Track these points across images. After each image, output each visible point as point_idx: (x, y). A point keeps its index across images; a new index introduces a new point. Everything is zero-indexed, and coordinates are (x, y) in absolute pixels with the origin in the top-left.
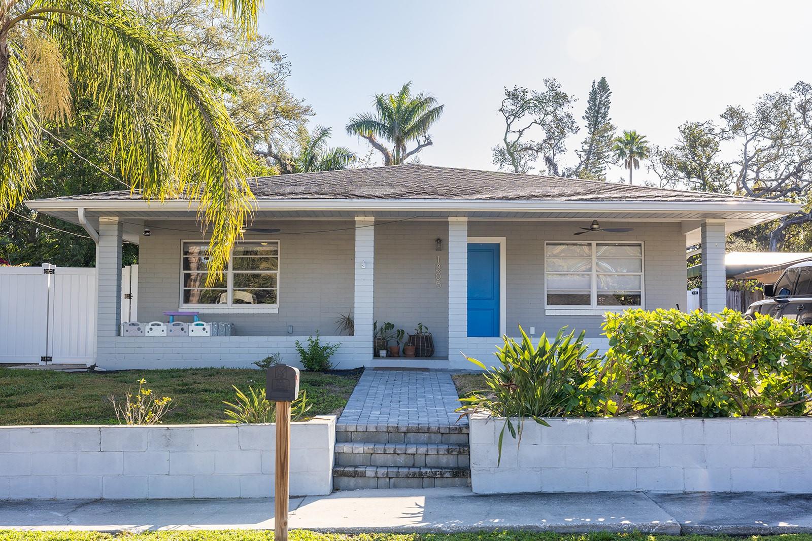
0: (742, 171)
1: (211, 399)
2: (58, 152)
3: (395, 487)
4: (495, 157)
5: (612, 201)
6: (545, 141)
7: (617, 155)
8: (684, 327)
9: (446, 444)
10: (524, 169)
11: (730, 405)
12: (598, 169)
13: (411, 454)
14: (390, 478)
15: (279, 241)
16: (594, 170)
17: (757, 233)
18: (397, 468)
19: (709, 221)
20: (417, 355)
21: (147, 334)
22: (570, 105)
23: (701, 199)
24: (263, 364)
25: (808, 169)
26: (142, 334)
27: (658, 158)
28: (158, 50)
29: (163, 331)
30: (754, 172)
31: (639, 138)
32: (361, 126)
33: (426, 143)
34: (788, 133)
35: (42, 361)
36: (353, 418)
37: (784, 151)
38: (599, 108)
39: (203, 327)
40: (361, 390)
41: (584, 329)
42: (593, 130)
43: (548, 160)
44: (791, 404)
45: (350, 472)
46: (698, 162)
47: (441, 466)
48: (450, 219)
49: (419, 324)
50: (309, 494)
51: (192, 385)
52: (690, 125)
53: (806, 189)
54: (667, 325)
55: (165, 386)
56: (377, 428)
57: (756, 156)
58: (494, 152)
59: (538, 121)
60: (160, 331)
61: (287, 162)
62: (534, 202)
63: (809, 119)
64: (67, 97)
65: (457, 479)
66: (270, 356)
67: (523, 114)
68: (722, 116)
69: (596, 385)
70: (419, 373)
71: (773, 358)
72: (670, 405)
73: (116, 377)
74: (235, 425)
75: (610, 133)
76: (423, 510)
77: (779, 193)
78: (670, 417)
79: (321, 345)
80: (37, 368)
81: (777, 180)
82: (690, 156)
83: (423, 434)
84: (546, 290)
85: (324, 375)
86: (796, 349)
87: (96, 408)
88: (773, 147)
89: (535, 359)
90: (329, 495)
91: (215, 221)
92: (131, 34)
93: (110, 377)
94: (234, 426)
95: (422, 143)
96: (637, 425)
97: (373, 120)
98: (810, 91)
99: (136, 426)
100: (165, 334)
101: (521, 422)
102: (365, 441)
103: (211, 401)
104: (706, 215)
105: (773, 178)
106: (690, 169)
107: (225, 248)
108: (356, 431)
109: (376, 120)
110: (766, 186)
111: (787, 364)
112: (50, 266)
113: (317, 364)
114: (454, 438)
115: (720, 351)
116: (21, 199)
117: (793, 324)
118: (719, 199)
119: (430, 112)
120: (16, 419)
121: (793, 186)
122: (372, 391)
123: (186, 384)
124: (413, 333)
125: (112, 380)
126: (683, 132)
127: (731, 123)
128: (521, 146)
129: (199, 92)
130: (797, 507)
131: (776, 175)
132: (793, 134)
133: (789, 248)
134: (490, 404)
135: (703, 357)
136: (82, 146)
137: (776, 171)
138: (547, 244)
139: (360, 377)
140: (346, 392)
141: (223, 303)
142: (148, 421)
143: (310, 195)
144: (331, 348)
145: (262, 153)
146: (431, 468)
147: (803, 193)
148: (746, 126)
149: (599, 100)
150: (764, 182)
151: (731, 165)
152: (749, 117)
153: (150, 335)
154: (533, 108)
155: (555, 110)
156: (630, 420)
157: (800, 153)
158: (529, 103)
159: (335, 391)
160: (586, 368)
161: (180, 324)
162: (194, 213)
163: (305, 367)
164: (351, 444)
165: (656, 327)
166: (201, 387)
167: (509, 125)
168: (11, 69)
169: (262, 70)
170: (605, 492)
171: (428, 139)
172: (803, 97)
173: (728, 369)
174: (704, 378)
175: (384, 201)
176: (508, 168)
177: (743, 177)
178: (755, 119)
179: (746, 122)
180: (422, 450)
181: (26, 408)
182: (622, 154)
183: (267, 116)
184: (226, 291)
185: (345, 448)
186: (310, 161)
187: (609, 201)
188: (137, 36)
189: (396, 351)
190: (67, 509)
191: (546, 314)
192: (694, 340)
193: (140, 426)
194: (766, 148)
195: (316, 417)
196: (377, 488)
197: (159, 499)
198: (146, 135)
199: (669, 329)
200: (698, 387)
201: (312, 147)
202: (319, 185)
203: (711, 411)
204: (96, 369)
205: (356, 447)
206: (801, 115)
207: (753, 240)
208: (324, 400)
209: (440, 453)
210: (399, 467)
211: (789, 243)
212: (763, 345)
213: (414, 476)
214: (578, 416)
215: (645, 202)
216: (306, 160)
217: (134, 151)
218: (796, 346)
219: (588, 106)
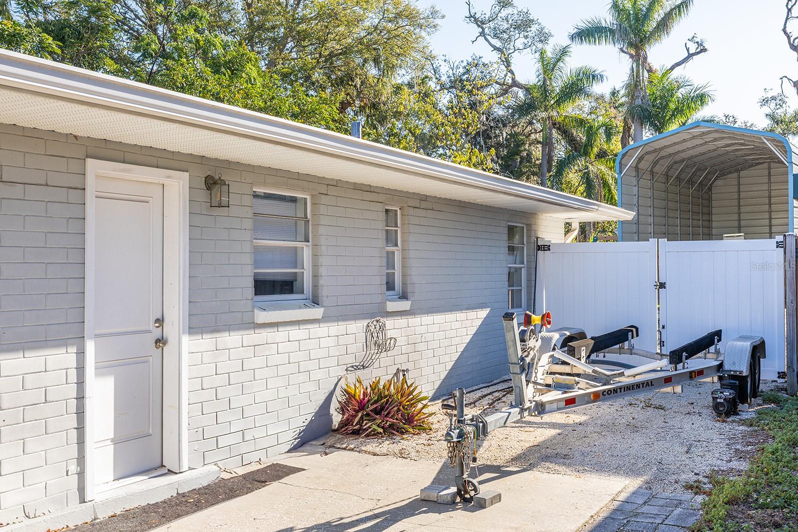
33: (699, 50)
95: (692, 51)
97: (604, 26)
167: (789, 10)
171: (701, 45)
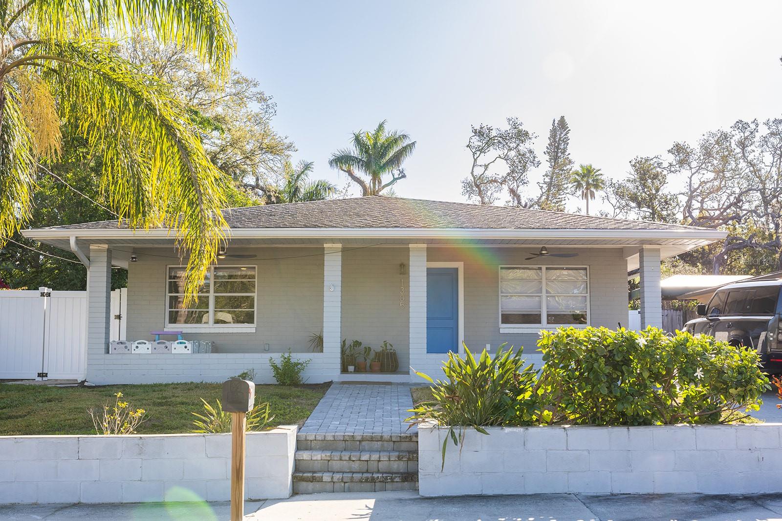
0: (688, 201)
1: (186, 411)
2: (58, 185)
3: (350, 490)
4: (464, 189)
5: (557, 229)
6: (508, 174)
7: (575, 187)
8: (610, 343)
9: (397, 451)
10: (491, 199)
11: (653, 414)
12: (558, 200)
13: (365, 461)
14: (345, 483)
15: (256, 266)
16: (555, 201)
17: (702, 258)
18: (352, 473)
19: (646, 247)
20: (382, 370)
21: (133, 352)
22: (531, 141)
23: (638, 227)
25: (748, 200)
26: (129, 352)
27: (612, 189)
28: (140, 93)
29: (148, 349)
30: (699, 202)
31: (595, 171)
32: (342, 161)
34: (729, 167)
35: (38, 377)
36: (314, 427)
37: (725, 182)
38: (559, 144)
39: (185, 345)
40: (325, 402)
41: (522, 345)
42: (553, 164)
43: (513, 192)
44: (709, 413)
45: (308, 477)
46: (648, 193)
47: (392, 471)
48: (410, 246)
49: (384, 342)
50: (269, 498)
51: (170, 398)
52: (640, 160)
53: (746, 218)
54: (596, 341)
55: (145, 400)
56: (334, 436)
57: (701, 188)
58: (463, 184)
59: (502, 156)
60: (145, 349)
61: (272, 194)
62: (486, 230)
63: (748, 154)
64: (57, 136)
65: (406, 483)
66: (245, 372)
67: (488, 149)
68: (669, 151)
69: (531, 396)
70: (382, 387)
71: (690, 371)
72: (599, 414)
73: (102, 391)
74: (202, 434)
75: (568, 167)
76: (371, 511)
77: (721, 221)
78: (599, 425)
79: (292, 361)
80: (32, 383)
81: (719, 209)
82: (640, 188)
83: (376, 442)
85: (294, 389)
86: (712, 364)
87: (80, 420)
88: (715, 179)
89: (477, 373)
90: (288, 499)
91: (192, 248)
92: (116, 79)
93: (96, 391)
94: (201, 436)
96: (569, 432)
98: (748, 129)
99: (112, 435)
100: (150, 351)
101: (462, 430)
102: (323, 449)
103: (186, 413)
104: (643, 242)
105: (716, 207)
106: (640, 199)
107: (200, 272)
108: (316, 440)
109: (354, 156)
110: (710, 215)
111: (703, 376)
112: (46, 290)
113: (289, 379)
114: (405, 446)
115: (642, 365)
116: (18, 227)
117: (710, 340)
118: (655, 227)
119: (403, 148)
120: (5, 430)
121: (734, 215)
122: (336, 403)
123: (165, 398)
124: (379, 349)
125: (98, 394)
126: (634, 166)
127: (678, 158)
128: (487, 179)
129: (177, 131)
130: (712, 507)
131: (719, 205)
132: (733, 167)
133: (731, 271)
134: (436, 414)
135: (628, 371)
136: (80, 180)
137: (719, 201)
138: (501, 268)
139: (327, 390)
140: (311, 404)
141: (205, 323)
142: (123, 431)
143: (283, 224)
144: (302, 364)
145: (250, 185)
146: (383, 473)
147: (743, 221)
148: (691, 160)
149: (558, 137)
150: (707, 211)
151: (678, 196)
152: (694, 152)
153: (136, 353)
154: (497, 144)
155: (517, 146)
156: (562, 428)
157: (740, 185)
158: (494, 140)
159: (302, 403)
160: (523, 381)
161: (165, 343)
162: (172, 241)
163: (278, 381)
164: (311, 451)
165: (585, 344)
166: (178, 400)
168: (8, 111)
169: (249, 110)
170: (540, 494)
172: (742, 134)
173: (650, 381)
174: (629, 390)
175: (350, 229)
176: (476, 199)
177: (689, 206)
178: (699, 154)
179: (691, 157)
180: (375, 457)
181: (16, 420)
182: (579, 186)
183: (253, 152)
184: (208, 312)
185: (304, 455)
186: (294, 193)
187: (555, 229)
188: (120, 80)
189: (363, 366)
190: (46, 512)
191: (501, 332)
192: (619, 355)
193: (116, 435)
194: (709, 180)
195: (279, 427)
196: (334, 492)
197: (132, 503)
198: (132, 170)
199: (598, 345)
200: (624, 397)
201: (296, 180)
202: (292, 215)
203: (636, 419)
204: (86, 384)
205: (314, 455)
206: (741, 150)
207: (698, 264)
208: (290, 411)
209: (392, 460)
210: (353, 473)
211: (731, 266)
212: (682, 360)
213: (367, 480)
214: (515, 425)
215: (587, 230)
216: (290, 192)
217: (121, 185)
218: (713, 360)
219: (549, 142)
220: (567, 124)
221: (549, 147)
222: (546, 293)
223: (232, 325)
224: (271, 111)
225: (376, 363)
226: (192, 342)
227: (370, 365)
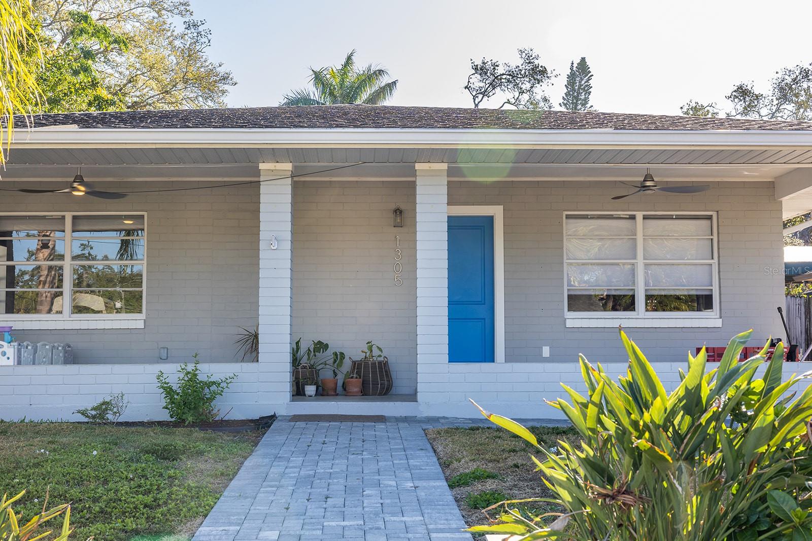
5: (692, 130)
15: (145, 214)
20: (365, 393)
22: (549, 82)
24: (94, 413)
38: (579, 94)
39: (2, 349)
48: (418, 167)
49: (368, 343)
52: (694, 105)
59: (512, 101)
66: (107, 400)
67: (493, 92)
70: (368, 426)
79: (201, 378)
84: (566, 288)
109: (315, 99)
113: (192, 412)
119: (381, 88)
122: (276, 470)
124: (359, 356)
127: (738, 106)
138: (568, 217)
139: (263, 436)
140: (223, 473)
141: (57, 312)
144: (219, 384)
148: (761, 106)
149: (578, 84)
152: (764, 95)
154: (506, 84)
155: (531, 88)
158: (501, 79)
163: (171, 416)
178: (771, 98)
179: (761, 101)
184: (62, 293)
187: (687, 130)
189: (332, 385)
191: (567, 327)
219: (565, 91)
220: (589, 68)
221: (566, 97)
222: (644, 259)
223: (105, 316)
224: (203, 40)
225: (354, 380)
226: (16, 344)
227: (344, 383)
